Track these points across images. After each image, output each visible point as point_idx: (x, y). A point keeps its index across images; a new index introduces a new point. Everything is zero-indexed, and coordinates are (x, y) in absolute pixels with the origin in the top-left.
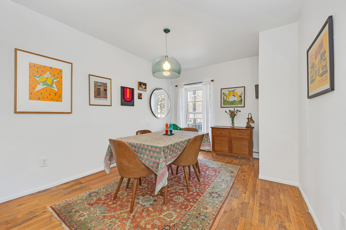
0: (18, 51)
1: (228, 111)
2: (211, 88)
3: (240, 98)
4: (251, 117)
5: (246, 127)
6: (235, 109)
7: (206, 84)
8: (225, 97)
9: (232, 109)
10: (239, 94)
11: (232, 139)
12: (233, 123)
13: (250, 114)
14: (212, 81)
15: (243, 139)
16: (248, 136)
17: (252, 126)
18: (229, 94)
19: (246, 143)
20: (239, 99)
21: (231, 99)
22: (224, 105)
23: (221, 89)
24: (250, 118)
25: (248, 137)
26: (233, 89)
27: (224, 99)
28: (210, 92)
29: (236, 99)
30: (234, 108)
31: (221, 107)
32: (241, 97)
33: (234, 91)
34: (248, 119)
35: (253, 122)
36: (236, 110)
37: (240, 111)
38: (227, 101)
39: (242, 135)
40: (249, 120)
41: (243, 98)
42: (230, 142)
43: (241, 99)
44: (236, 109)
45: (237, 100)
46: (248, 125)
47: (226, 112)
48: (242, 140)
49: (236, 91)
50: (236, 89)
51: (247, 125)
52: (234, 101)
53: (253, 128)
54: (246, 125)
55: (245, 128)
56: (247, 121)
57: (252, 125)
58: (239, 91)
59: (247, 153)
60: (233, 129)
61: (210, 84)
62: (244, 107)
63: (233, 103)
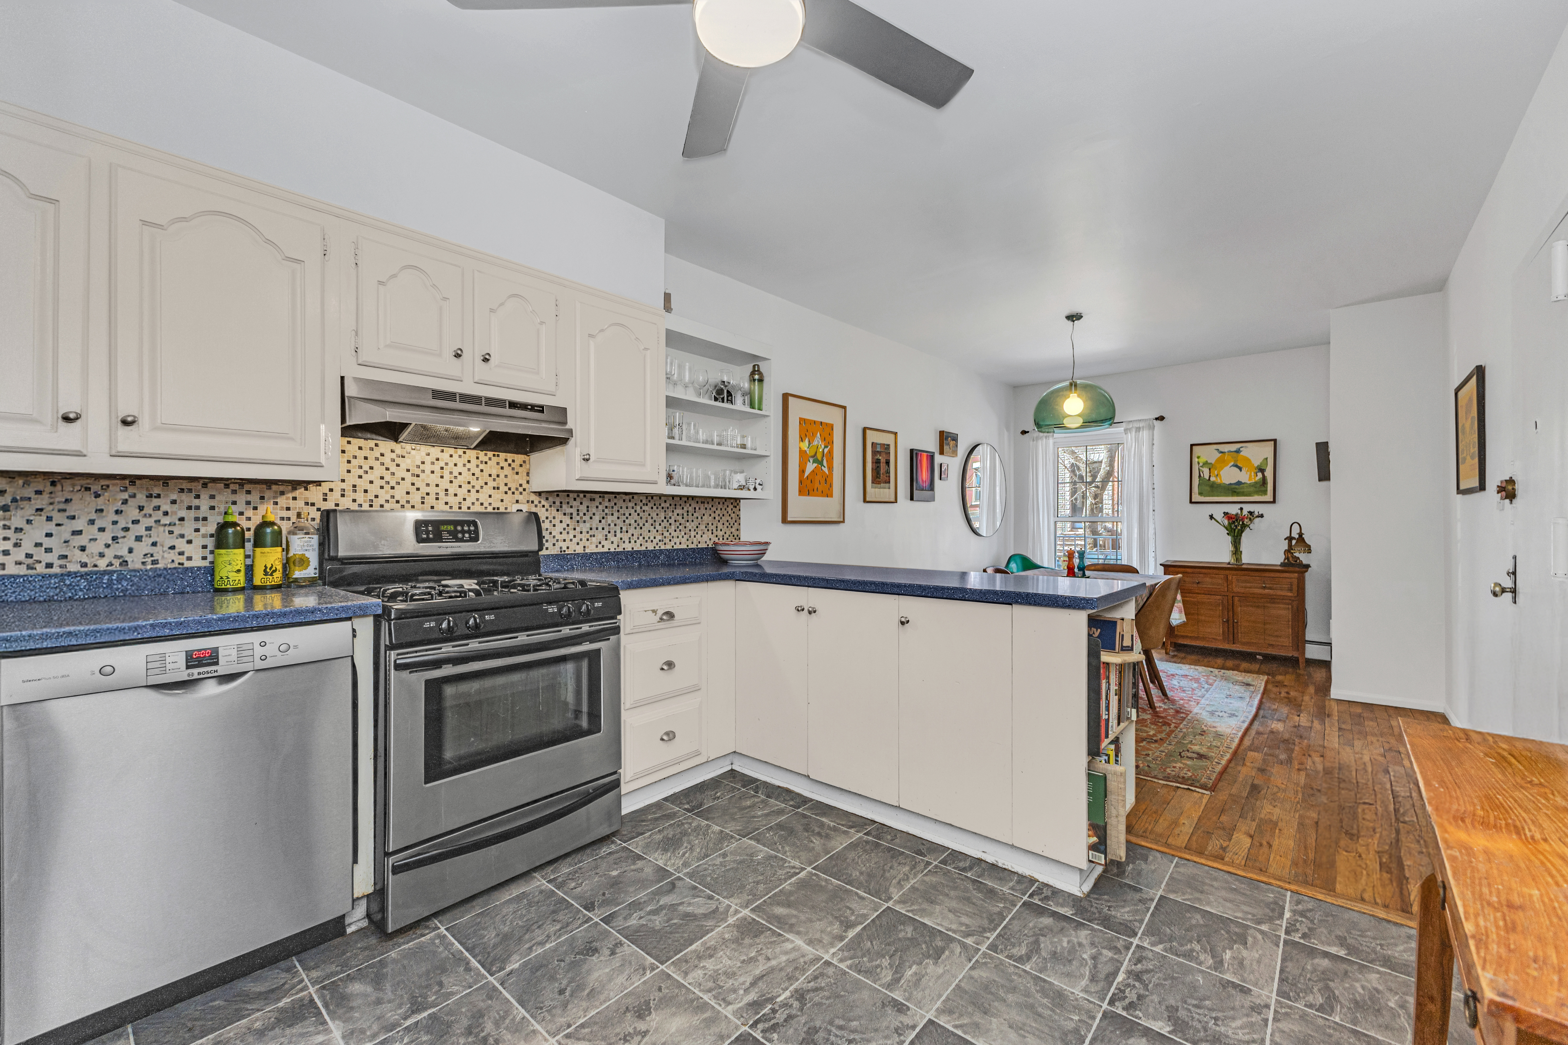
0: (791, 399)
1: (1219, 516)
2: (1155, 442)
3: (1260, 475)
4: (1301, 535)
5: (1282, 565)
6: (1241, 509)
7: (1138, 429)
8: (1206, 471)
9: (1234, 510)
10: (1257, 463)
11: (1236, 599)
12: (1237, 551)
13: (1295, 526)
14: (1161, 418)
15: (1273, 599)
16: (1291, 590)
17: (1305, 562)
18: (1221, 462)
19: (1283, 612)
20: (1257, 478)
21: (1228, 476)
22: (1200, 494)
23: (1192, 446)
24: (1297, 536)
25: (1290, 594)
26: (1234, 447)
27: (1200, 476)
28: (1152, 453)
29: (1246, 477)
30: (1240, 506)
31: (1191, 502)
32: (1262, 471)
33: (1238, 451)
34: (1290, 539)
35: (1308, 549)
36: (1245, 512)
37: (1262, 516)
38: (1214, 483)
39: (1270, 588)
40: (1294, 542)
41: (1269, 474)
42: (1230, 608)
43: (1264, 477)
44: (1247, 508)
45: (1250, 479)
46: (1291, 559)
47: (1211, 517)
48: (1270, 603)
49: (1245, 452)
50: (1246, 447)
51: (1287, 558)
52: (1239, 483)
53: (1308, 566)
54: (1284, 557)
55: (1280, 568)
56: (1285, 546)
57: (1304, 558)
58: (1257, 454)
59: (1287, 641)
60: (1237, 569)
61: (1152, 428)
62: (1274, 502)
63: (1235, 489)
